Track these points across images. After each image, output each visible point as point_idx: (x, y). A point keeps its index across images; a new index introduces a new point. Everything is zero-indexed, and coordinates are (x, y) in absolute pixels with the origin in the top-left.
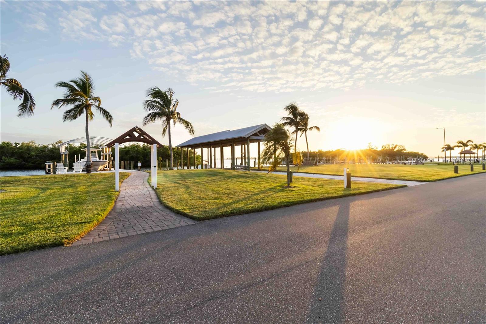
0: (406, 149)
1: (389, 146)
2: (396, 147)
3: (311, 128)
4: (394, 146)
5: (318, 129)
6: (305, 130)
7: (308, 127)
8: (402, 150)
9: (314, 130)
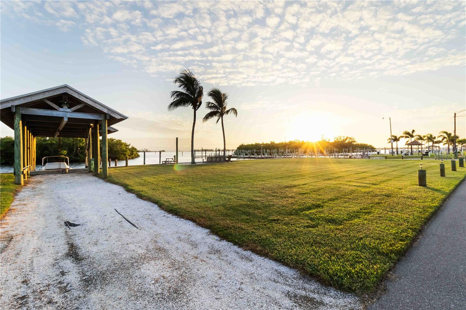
0: (356, 141)
1: (340, 138)
2: (346, 139)
4: (345, 138)
8: (352, 142)
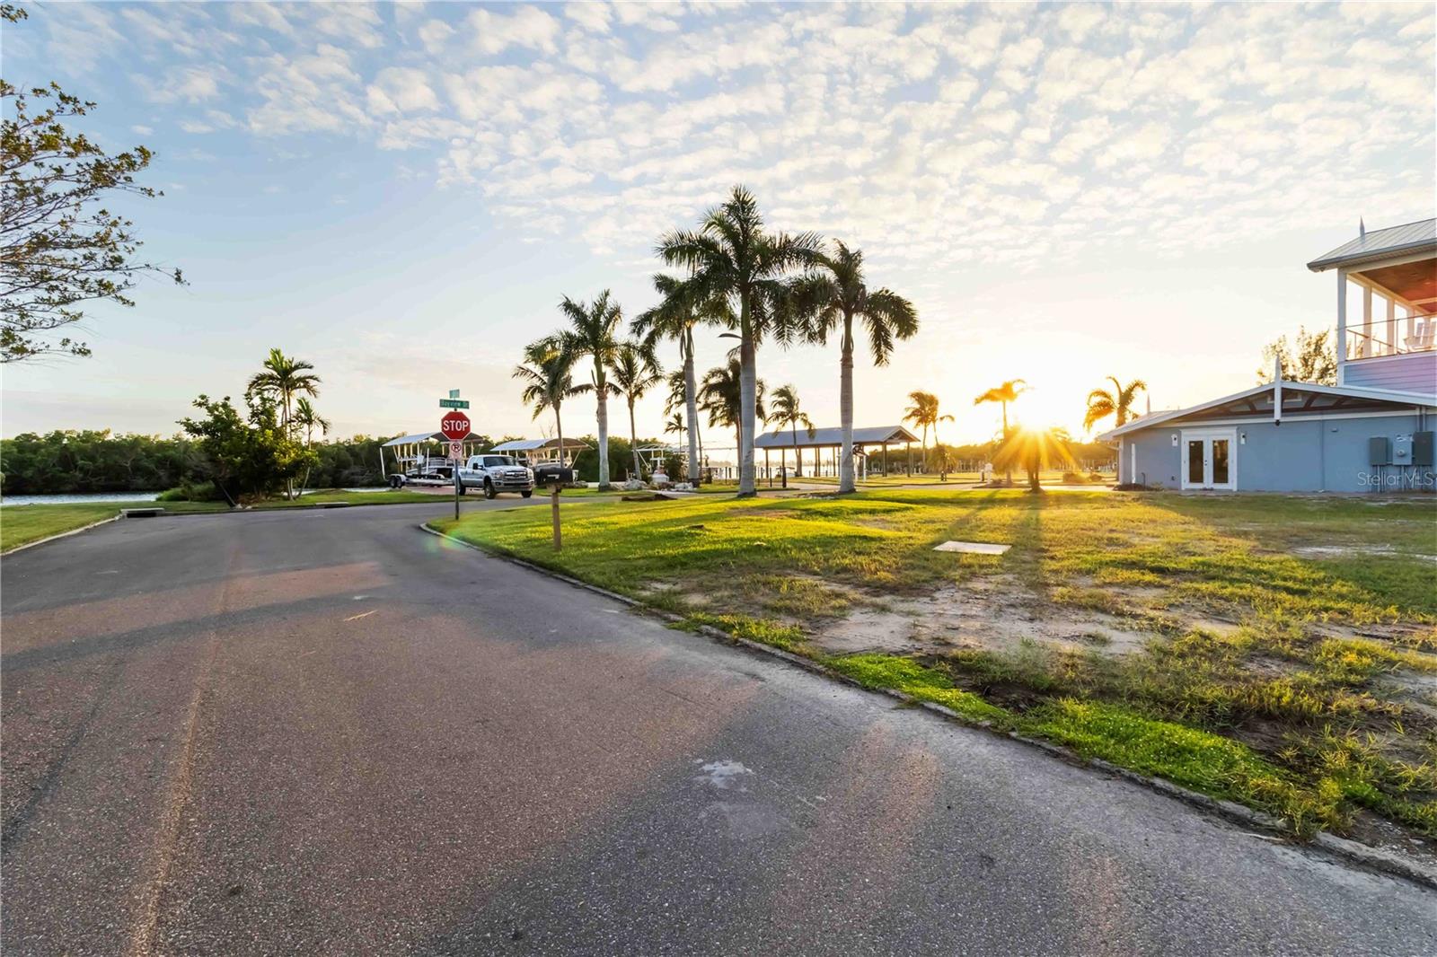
3: (942, 419)
5: (952, 419)
6: (934, 421)
7: (938, 416)
9: (947, 420)
